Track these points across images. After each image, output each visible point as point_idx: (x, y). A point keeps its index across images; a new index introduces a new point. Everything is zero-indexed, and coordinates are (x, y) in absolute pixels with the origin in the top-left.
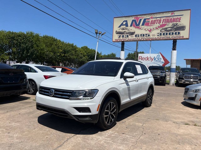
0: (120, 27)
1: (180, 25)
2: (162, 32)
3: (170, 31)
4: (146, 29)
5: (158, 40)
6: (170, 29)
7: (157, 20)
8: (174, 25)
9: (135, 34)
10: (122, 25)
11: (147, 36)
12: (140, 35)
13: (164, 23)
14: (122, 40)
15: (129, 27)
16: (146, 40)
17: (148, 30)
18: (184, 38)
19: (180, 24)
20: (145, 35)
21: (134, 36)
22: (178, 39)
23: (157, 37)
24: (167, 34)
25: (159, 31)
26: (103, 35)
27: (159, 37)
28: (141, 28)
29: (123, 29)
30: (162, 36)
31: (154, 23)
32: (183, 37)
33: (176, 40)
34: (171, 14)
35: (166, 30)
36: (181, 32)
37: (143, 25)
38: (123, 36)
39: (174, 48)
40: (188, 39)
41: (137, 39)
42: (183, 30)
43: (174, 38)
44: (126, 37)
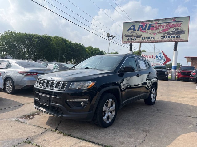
0: (128, 31)
2: (165, 35)
4: (151, 33)
5: (162, 42)
6: (172, 33)
7: (161, 25)
8: (176, 30)
9: (142, 37)
10: (130, 29)
11: (152, 39)
12: (146, 38)
13: (166, 28)
14: (131, 42)
15: (136, 31)
16: (151, 42)
17: (153, 34)
18: (184, 40)
19: (180, 29)
20: (150, 38)
21: (141, 38)
22: (179, 41)
23: (160, 39)
24: (169, 37)
25: (162, 35)
26: (114, 37)
27: (163, 39)
28: (147, 32)
29: (131, 33)
31: (158, 28)
33: (177, 42)
34: (172, 20)
35: (168, 33)
36: (181, 35)
37: (148, 29)
38: (131, 39)
39: (176, 49)
40: (187, 41)
41: (144, 41)
42: (183, 34)
43: (175, 40)
44: (133, 39)
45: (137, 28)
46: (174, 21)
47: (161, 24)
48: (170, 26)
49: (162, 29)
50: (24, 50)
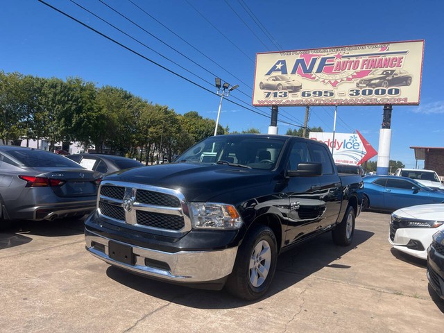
1: (401, 73)
3: (376, 85)
4: (326, 81)
5: (351, 105)
6: (378, 81)
7: (351, 62)
8: (388, 74)
9: (302, 90)
11: (327, 96)
12: (311, 93)
13: (364, 69)
14: (274, 103)
15: (289, 76)
16: (326, 105)
17: (331, 83)
18: (409, 101)
19: (400, 71)
20: (323, 94)
21: (299, 94)
22: (395, 105)
23: (348, 98)
24: (370, 92)
25: (353, 86)
26: (231, 90)
27: (354, 98)
28: (314, 78)
29: (276, 79)
30: (361, 97)
31: (343, 69)
32: (406, 99)
33: (390, 105)
34: (380, 49)
35: (368, 82)
36: (402, 89)
37: (319, 71)
38: (275, 95)
39: (386, 123)
40: (417, 104)
41: (306, 101)
42: (406, 85)
43: (386, 101)
44: (281, 96)
45: (290, 68)
46: (384, 52)
47: (352, 59)
48: (373, 65)
49: (352, 72)
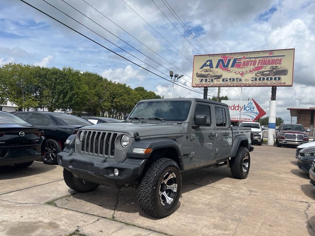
0: (202, 68)
2: (258, 76)
3: (267, 75)
4: (237, 72)
5: (253, 86)
6: (268, 72)
7: (252, 61)
8: (274, 69)
9: (223, 78)
10: (205, 65)
11: (237, 81)
12: (229, 80)
13: (260, 65)
14: (205, 85)
15: (214, 69)
16: (237, 86)
17: (240, 74)
18: (286, 84)
19: (281, 67)
20: (235, 80)
21: (221, 80)
22: (278, 86)
23: (250, 82)
24: (264, 79)
25: (253, 75)
26: (179, 78)
27: (254, 82)
28: (230, 70)
29: (207, 71)
30: (258, 82)
31: (247, 65)
32: (285, 83)
33: (276, 87)
34: (269, 53)
35: (262, 73)
36: (282, 77)
37: (232, 66)
38: (206, 81)
39: (273, 97)
40: (291, 86)
41: (225, 84)
42: (285, 75)
43: (273, 84)
44: (209, 81)
45: (215, 65)
46: (271, 55)
47: (252, 59)
48: (265, 63)
49: (252, 67)
50: (36, 93)
